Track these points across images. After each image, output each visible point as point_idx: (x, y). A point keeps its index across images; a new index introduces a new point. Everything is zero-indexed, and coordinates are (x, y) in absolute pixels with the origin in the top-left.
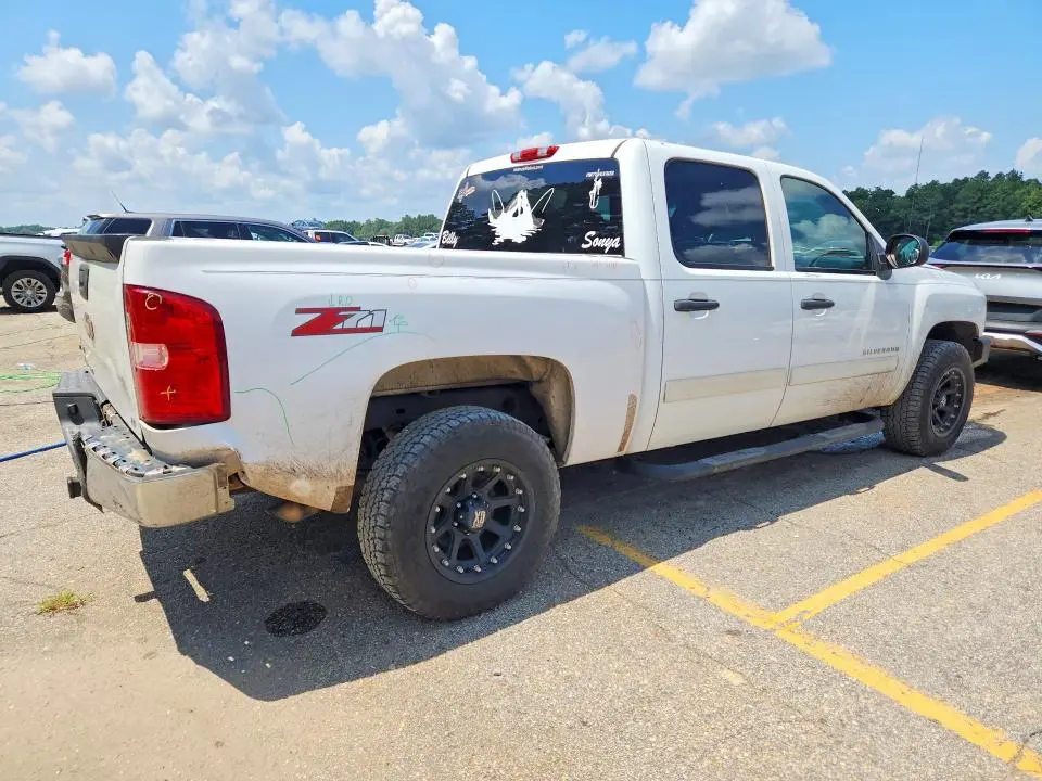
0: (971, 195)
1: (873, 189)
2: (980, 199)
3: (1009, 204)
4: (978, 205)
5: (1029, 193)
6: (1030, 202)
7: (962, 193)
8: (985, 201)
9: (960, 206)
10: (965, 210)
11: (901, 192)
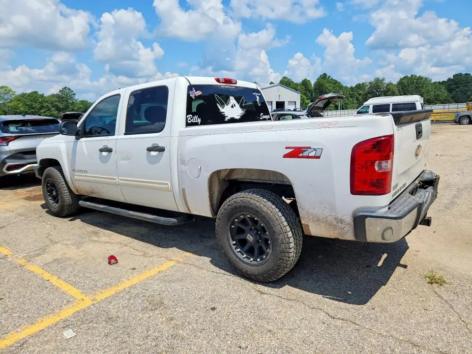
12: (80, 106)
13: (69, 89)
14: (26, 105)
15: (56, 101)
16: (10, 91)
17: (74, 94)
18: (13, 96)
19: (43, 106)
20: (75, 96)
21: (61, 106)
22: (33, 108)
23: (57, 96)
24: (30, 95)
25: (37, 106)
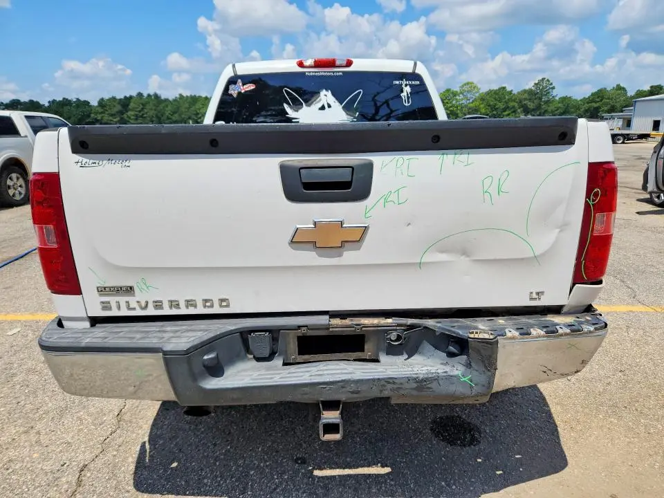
0: (137, 106)
1: (75, 100)
2: (142, 109)
3: (159, 112)
4: (142, 113)
5: (167, 106)
6: (169, 112)
7: (132, 105)
8: (146, 111)
9: (133, 113)
10: (136, 115)
11: (94, 103)
12: (560, 105)
13: (548, 80)
14: (489, 106)
15: (525, 99)
16: (474, 88)
17: (553, 88)
18: (477, 95)
19: (508, 107)
20: (554, 91)
21: (531, 105)
22: (496, 109)
23: (530, 92)
24: (496, 92)
25: (501, 105)
